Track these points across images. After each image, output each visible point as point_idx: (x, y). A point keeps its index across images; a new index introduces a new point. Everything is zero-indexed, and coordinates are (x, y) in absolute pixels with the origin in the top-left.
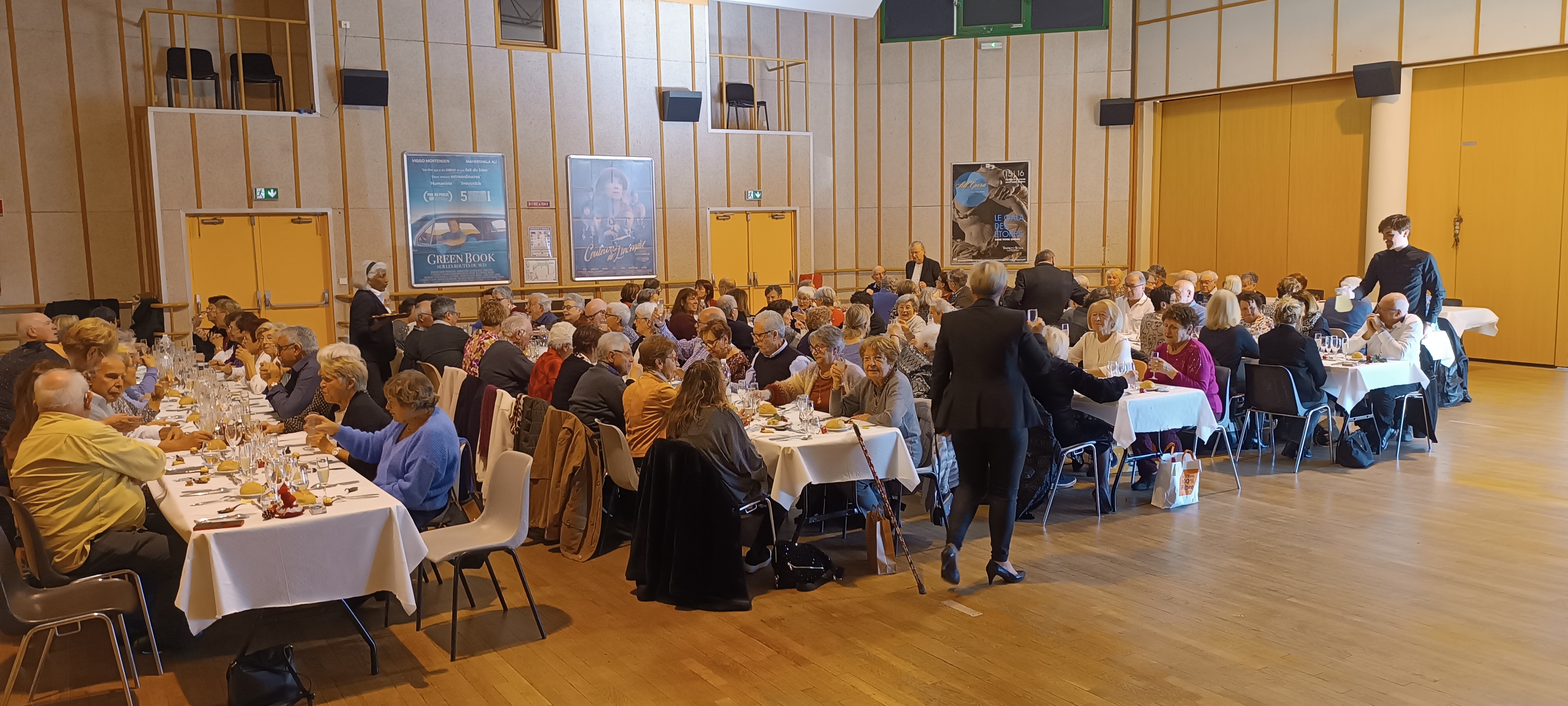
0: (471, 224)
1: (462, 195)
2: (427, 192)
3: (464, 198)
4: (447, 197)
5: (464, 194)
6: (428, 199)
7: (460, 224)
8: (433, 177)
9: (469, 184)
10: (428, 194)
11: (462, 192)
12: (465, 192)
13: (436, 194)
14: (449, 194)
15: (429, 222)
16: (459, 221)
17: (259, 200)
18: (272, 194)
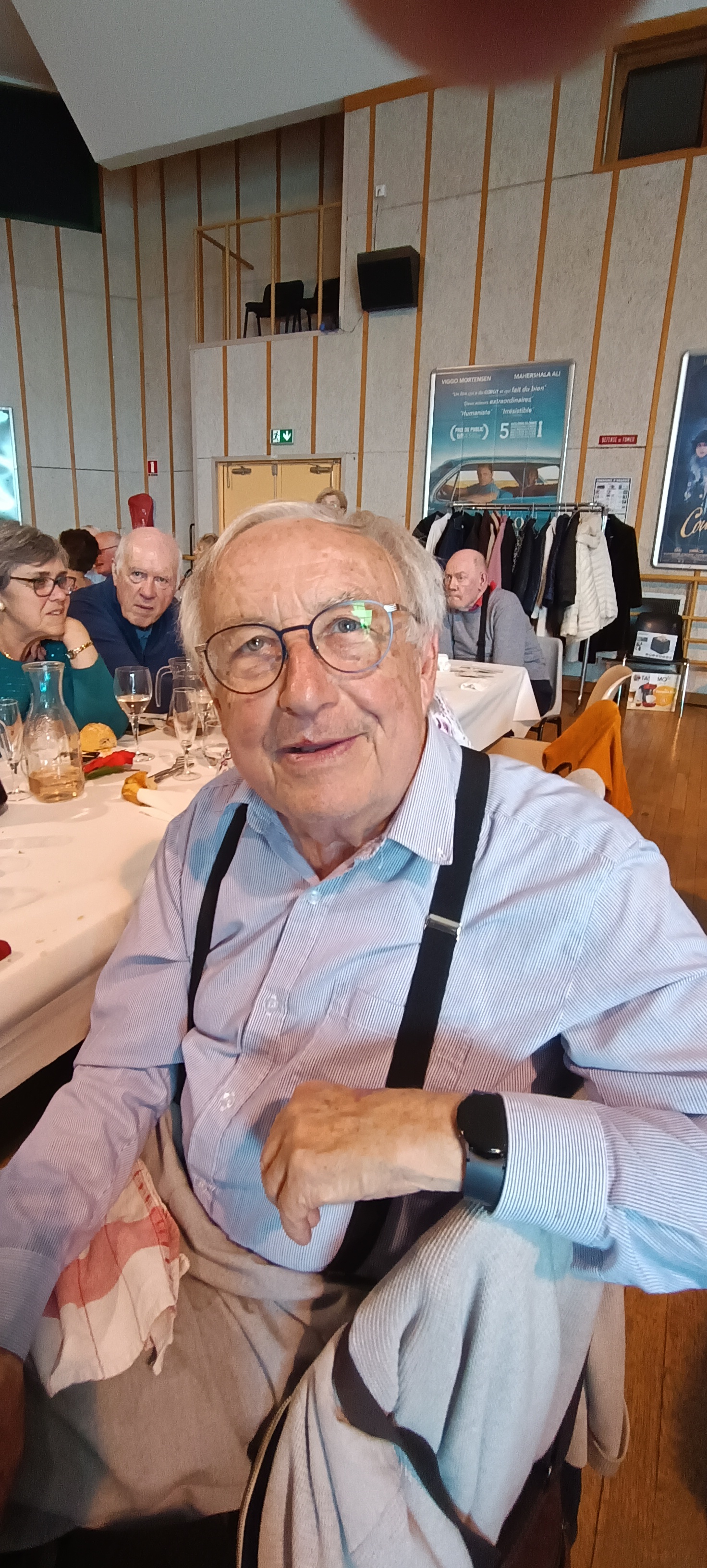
0: (508, 473)
1: (502, 429)
2: (455, 426)
3: (504, 433)
4: (478, 433)
5: (505, 427)
6: (456, 437)
7: (494, 472)
8: (466, 404)
9: (514, 412)
10: (456, 429)
11: (503, 425)
12: (507, 424)
13: (467, 430)
14: (484, 429)
15: (454, 470)
16: (492, 468)
17: (276, 444)
18: (287, 437)
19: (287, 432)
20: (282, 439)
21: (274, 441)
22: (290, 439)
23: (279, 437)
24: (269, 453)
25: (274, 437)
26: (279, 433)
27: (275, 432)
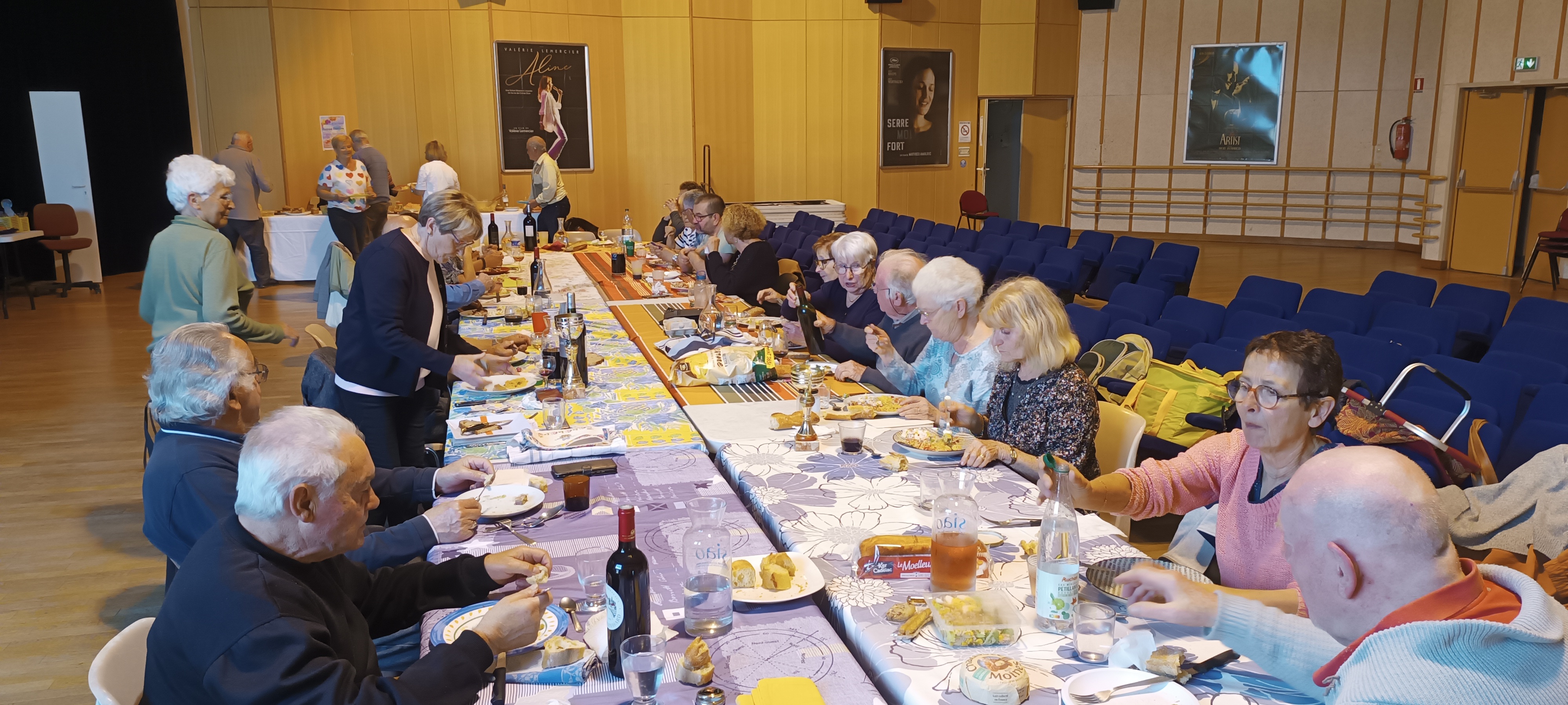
17: (1519, 71)
18: (1530, 64)
19: (1531, 60)
20: (1526, 67)
21: (1517, 68)
22: (1533, 66)
23: (1522, 65)
24: (1512, 79)
25: (1518, 65)
26: (1523, 61)
27: (1519, 60)
